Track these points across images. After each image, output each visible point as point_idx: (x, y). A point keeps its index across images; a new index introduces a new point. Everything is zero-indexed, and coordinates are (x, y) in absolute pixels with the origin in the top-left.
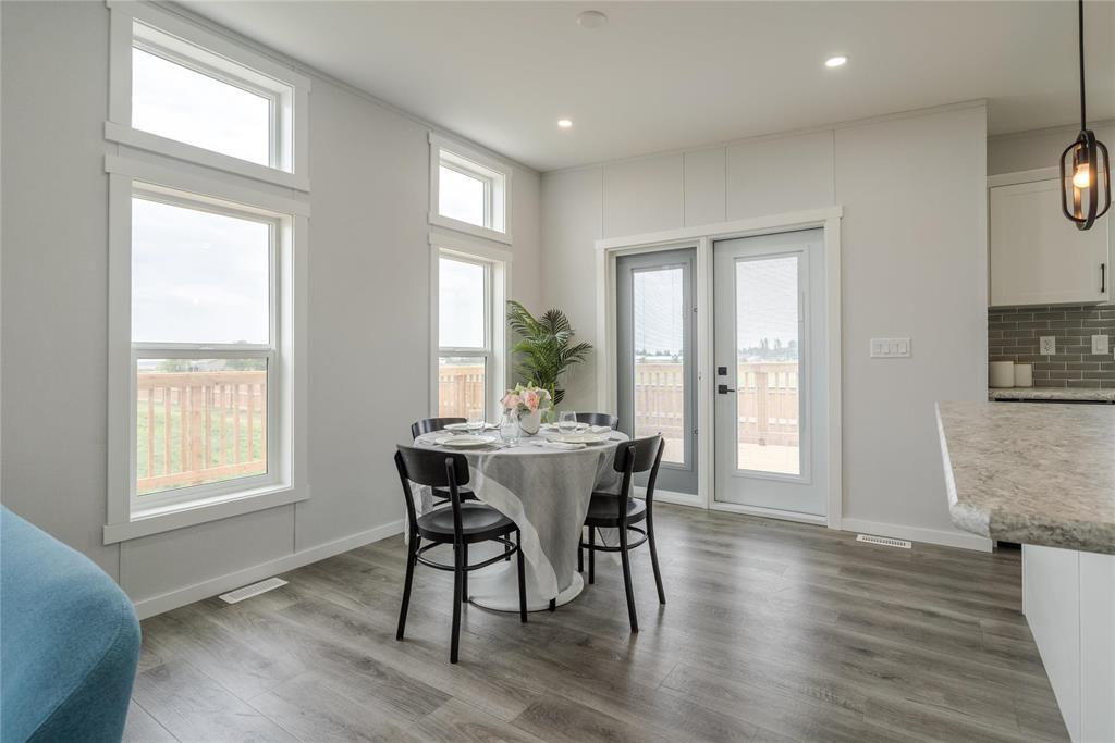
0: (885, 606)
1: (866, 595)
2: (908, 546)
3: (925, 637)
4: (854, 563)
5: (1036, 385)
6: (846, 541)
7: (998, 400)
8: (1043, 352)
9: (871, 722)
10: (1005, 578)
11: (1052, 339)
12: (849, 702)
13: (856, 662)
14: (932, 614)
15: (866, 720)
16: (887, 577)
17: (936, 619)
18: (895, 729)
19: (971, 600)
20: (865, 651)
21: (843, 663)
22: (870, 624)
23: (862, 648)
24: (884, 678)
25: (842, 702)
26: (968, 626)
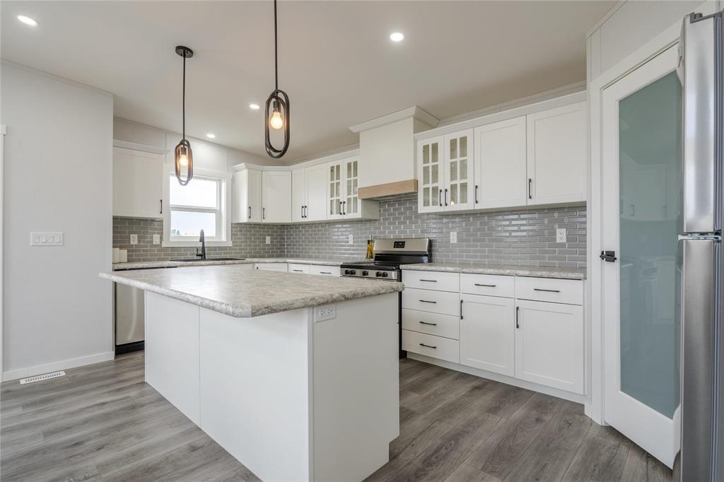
0: (73, 413)
1: (55, 413)
2: (63, 374)
3: (107, 417)
4: (30, 399)
5: (129, 261)
6: (10, 388)
7: (116, 270)
8: (132, 243)
9: (107, 475)
10: (127, 369)
11: (136, 236)
12: (87, 475)
13: (75, 453)
14: (103, 404)
15: (104, 476)
16: (60, 397)
17: (107, 405)
18: (122, 468)
19: (118, 387)
20: (77, 443)
21: (66, 458)
22: (69, 428)
23: (73, 443)
24: (99, 449)
25: (83, 477)
26: (125, 400)
